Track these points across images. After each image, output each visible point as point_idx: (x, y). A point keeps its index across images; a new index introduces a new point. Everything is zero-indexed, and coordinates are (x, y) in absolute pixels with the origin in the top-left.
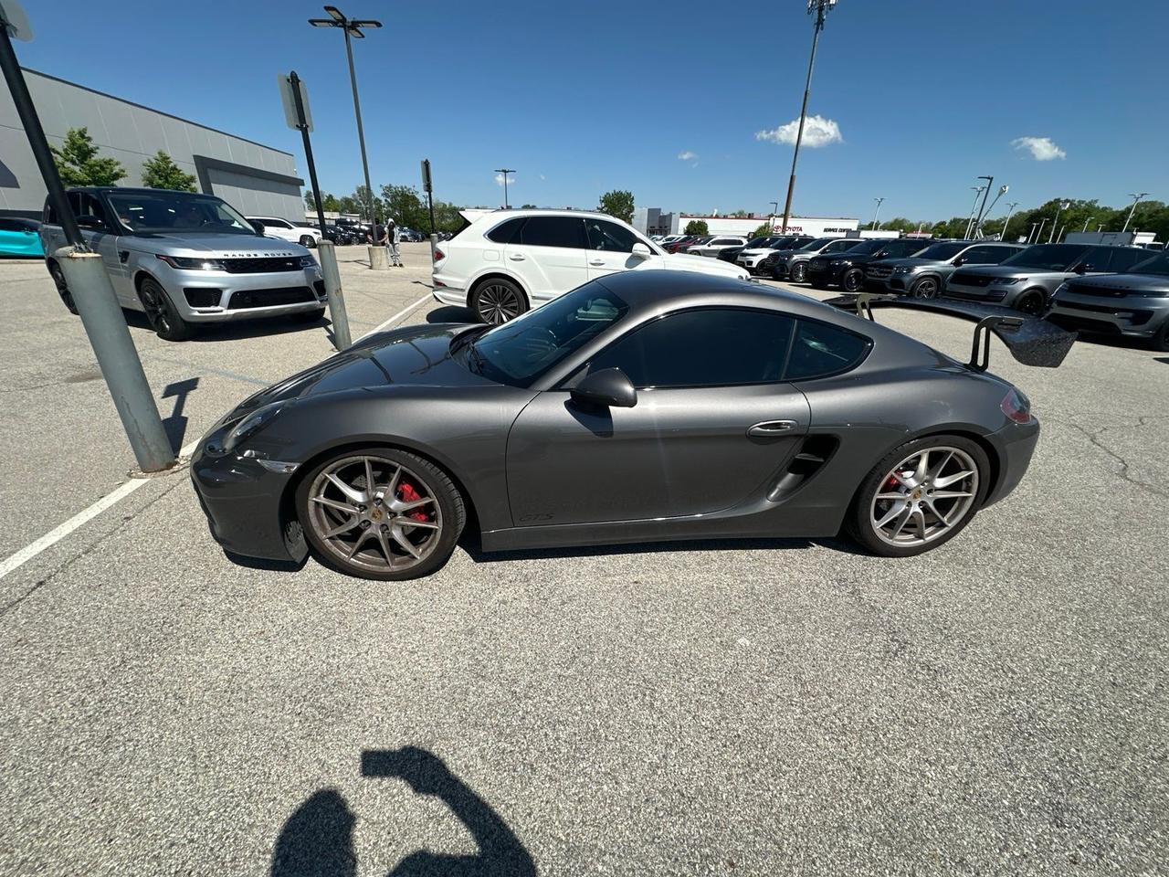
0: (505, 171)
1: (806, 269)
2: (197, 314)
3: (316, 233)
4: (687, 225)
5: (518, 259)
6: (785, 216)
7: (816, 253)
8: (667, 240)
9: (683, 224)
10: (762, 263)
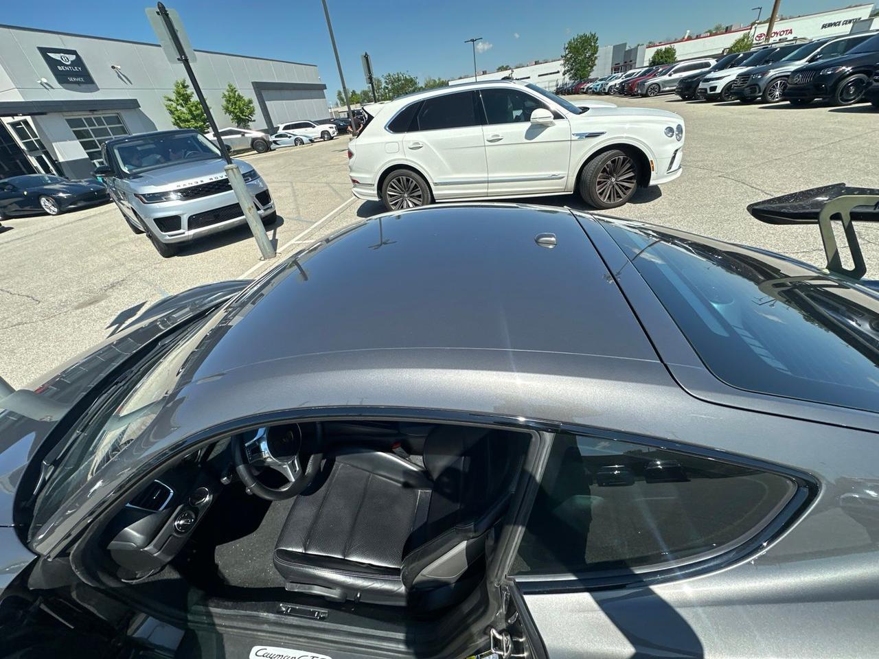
0: (473, 41)
1: (784, 86)
2: (168, 238)
3: (330, 128)
4: (652, 54)
5: (416, 147)
6: (771, 21)
7: (802, 63)
8: (626, 77)
9: (650, 54)
10: (728, 88)
